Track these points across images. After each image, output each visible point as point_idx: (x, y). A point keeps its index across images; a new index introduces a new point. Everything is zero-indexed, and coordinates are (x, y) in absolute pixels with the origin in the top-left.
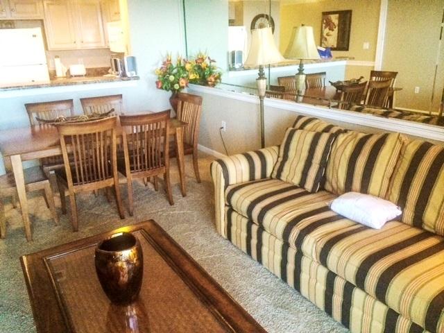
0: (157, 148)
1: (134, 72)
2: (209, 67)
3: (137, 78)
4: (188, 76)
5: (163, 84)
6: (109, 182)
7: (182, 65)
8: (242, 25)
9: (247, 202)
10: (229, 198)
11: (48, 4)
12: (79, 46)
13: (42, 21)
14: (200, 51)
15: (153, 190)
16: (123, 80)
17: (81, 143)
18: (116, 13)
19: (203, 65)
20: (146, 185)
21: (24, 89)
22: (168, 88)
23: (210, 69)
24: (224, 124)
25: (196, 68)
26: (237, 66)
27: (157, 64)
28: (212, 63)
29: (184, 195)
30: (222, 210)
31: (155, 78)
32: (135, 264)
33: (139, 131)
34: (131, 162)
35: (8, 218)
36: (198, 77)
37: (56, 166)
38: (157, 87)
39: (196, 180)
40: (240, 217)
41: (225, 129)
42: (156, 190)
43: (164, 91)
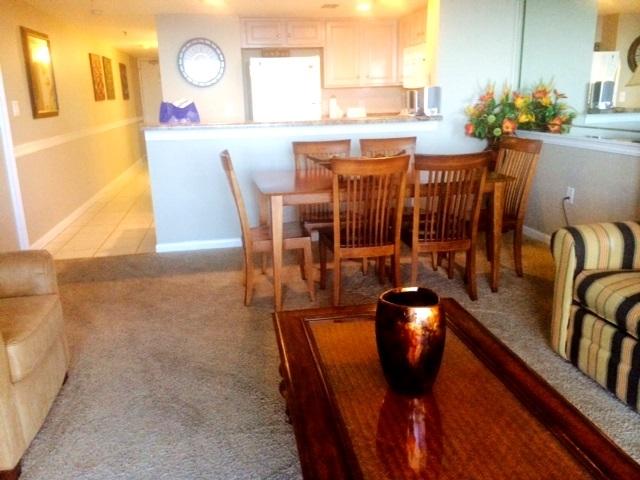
0: (462, 215)
1: (435, 110)
2: (554, 106)
3: (438, 118)
4: (516, 118)
5: (476, 128)
6: (387, 250)
7: (510, 101)
8: (614, 50)
9: (617, 299)
10: (581, 291)
11: (332, 27)
12: (363, 82)
13: (321, 49)
14: (541, 82)
15: (446, 276)
16: (419, 120)
17: (358, 190)
18: (418, 34)
19: (544, 101)
20: (435, 270)
21: (293, 126)
22: (483, 135)
23: (554, 109)
24: (571, 192)
25: (531, 107)
26: (602, 105)
27: (470, 100)
28: (560, 101)
29: (494, 290)
30: (566, 310)
31: (464, 120)
32: (435, 332)
33: (439, 181)
34: (422, 227)
35: (254, 285)
36: (533, 120)
37: (320, 225)
38: (467, 134)
39: (514, 273)
40: (599, 324)
41: (571, 201)
42: (450, 278)
43: (476, 140)
